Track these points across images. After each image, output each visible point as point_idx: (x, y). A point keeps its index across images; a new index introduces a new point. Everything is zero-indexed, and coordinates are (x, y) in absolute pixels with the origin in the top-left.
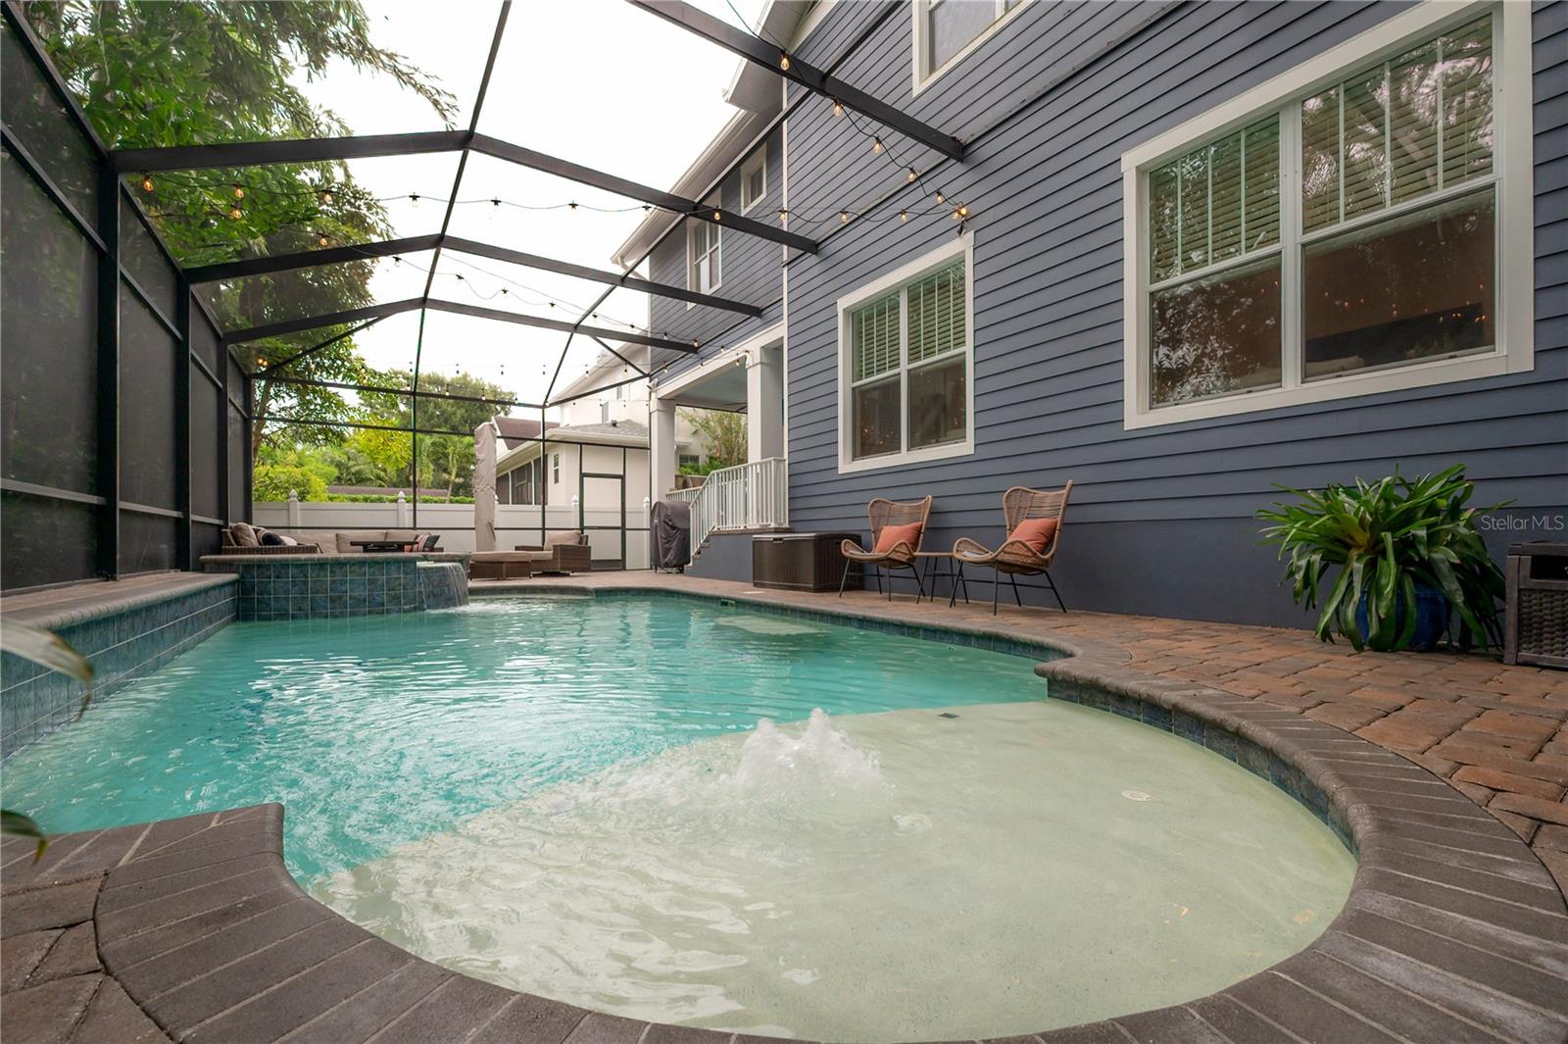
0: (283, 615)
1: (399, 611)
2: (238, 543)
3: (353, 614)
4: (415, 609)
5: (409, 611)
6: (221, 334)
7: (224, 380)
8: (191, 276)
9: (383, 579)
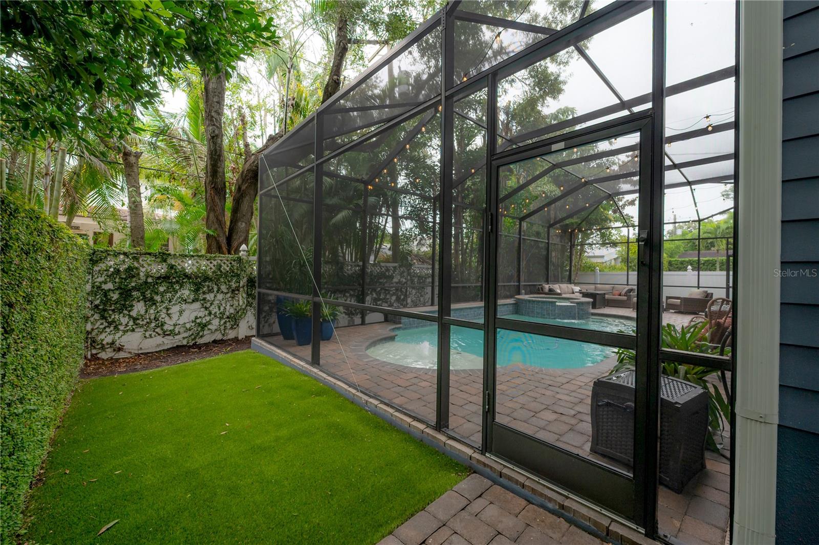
0: (522, 314)
2: (543, 291)
4: (555, 318)
6: (548, 225)
7: (548, 239)
8: (522, 219)
9: (545, 307)
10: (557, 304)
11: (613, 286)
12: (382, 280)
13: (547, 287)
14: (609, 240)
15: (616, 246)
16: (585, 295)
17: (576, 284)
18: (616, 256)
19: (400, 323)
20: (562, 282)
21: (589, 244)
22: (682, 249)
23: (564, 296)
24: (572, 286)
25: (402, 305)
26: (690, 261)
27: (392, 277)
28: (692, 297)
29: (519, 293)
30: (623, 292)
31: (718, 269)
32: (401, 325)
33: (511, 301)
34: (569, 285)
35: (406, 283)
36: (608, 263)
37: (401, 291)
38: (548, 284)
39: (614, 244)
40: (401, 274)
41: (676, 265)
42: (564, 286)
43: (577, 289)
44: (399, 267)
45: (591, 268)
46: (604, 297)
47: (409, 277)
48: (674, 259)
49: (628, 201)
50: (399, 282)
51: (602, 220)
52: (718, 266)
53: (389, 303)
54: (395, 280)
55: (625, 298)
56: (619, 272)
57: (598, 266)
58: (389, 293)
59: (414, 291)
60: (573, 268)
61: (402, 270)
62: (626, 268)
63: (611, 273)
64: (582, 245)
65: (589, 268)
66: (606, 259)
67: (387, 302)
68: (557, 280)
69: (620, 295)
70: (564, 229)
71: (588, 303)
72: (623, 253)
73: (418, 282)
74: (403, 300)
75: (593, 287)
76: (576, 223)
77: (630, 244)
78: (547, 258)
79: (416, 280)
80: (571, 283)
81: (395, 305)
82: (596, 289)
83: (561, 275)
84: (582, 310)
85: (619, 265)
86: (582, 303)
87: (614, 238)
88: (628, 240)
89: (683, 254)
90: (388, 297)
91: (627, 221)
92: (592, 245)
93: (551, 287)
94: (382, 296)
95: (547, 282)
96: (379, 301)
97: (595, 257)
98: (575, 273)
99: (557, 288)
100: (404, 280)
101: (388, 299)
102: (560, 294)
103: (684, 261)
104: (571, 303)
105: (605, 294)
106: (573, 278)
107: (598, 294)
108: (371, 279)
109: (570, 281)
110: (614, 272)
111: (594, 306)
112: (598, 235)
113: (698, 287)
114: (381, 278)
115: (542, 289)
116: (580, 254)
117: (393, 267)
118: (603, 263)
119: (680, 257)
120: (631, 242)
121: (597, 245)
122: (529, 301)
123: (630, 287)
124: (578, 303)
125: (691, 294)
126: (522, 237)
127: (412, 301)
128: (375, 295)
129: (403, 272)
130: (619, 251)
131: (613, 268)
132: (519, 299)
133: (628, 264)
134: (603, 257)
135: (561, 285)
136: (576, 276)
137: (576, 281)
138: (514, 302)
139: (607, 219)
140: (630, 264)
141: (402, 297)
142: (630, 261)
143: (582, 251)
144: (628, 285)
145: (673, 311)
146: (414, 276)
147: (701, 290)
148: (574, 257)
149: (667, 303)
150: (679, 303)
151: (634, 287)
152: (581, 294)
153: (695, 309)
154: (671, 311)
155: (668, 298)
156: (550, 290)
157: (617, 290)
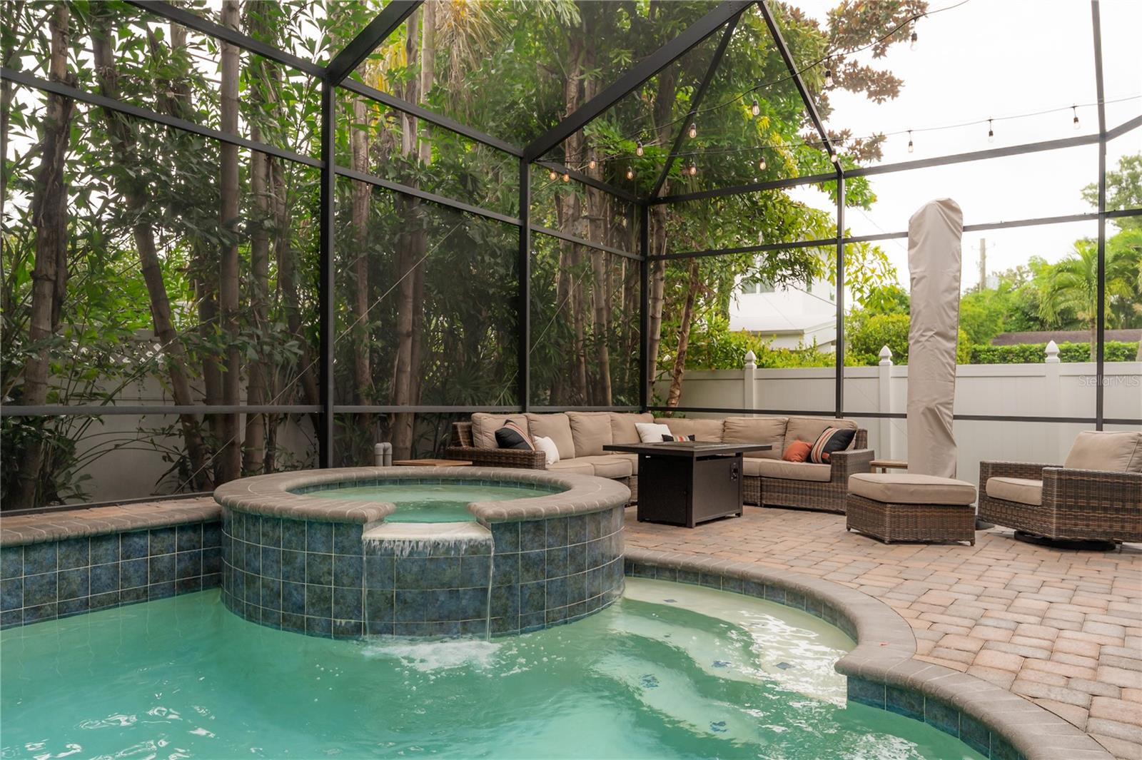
1: (327, 628)
2: (470, 444)
9: (302, 555)
11: (786, 418)
13: (489, 423)
22: (1000, 322)
30: (819, 448)
38: (523, 411)
42: (595, 419)
43: (656, 432)
49: (859, 143)
55: (823, 470)
63: (792, 371)
69: (808, 459)
75: (717, 422)
80: (642, 411)
82: (725, 433)
93: (515, 424)
103: (1009, 352)
105: (739, 455)
109: (642, 402)
110: (807, 370)
113: (1100, 422)
115: (469, 430)
120: (852, 239)
123: (845, 424)
125: (1079, 454)
144: (838, 414)
145: (1011, 531)
147: (1111, 434)
148: (660, 305)
149: (984, 497)
150: (1036, 498)
151: (860, 423)
152: (635, 457)
153: (1105, 526)
154: (999, 529)
155: (989, 470)
156: (503, 439)
157: (799, 438)
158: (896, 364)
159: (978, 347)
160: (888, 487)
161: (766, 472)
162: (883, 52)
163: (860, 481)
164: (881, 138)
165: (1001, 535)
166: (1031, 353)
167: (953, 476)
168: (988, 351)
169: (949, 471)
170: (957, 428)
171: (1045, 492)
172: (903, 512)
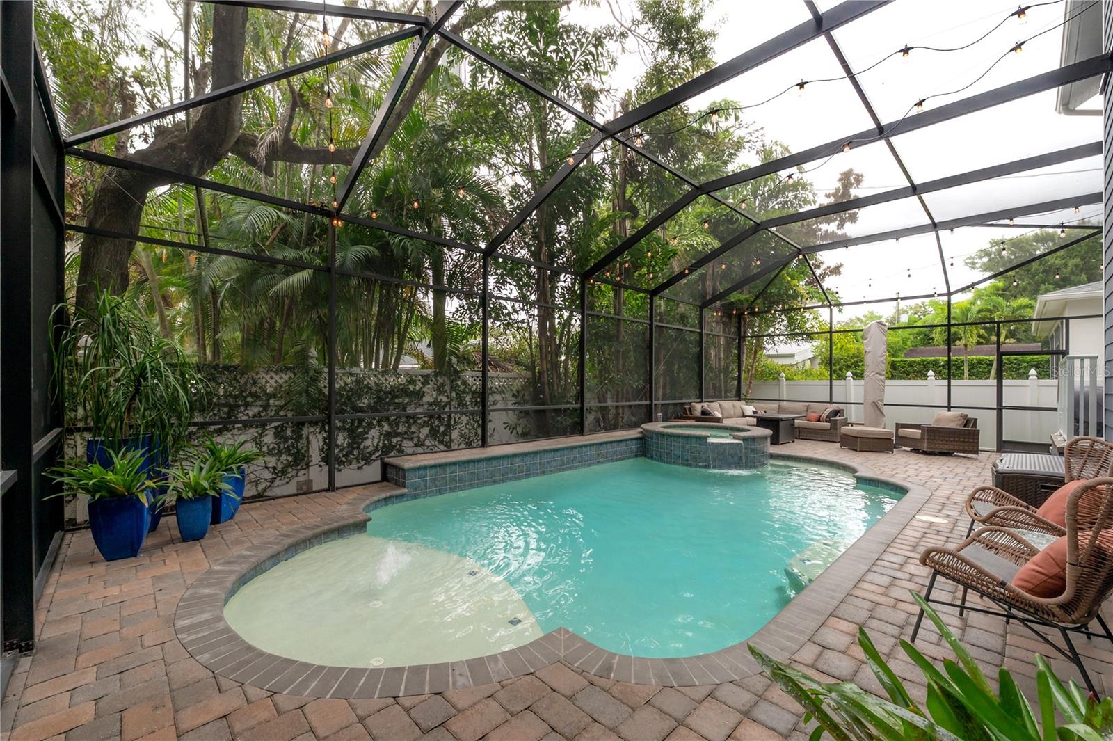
0: (652, 458)
1: (696, 467)
2: (691, 414)
3: (675, 463)
4: (706, 466)
5: (701, 467)
6: (700, 304)
7: (701, 328)
8: (654, 293)
9: (688, 446)
10: (710, 440)
11: (807, 404)
12: (401, 400)
13: (698, 407)
14: (800, 328)
15: (812, 339)
16: (762, 422)
17: (747, 400)
18: (812, 355)
19: (404, 486)
20: (727, 398)
21: (769, 335)
22: (909, 343)
23: (726, 422)
24: (742, 404)
25: (441, 442)
26: (923, 361)
27: (420, 394)
28: (941, 426)
29: (650, 419)
30: (824, 416)
31: (966, 374)
32: (406, 490)
33: (633, 433)
34: (737, 403)
35: (449, 403)
36: (800, 366)
37: (439, 418)
38: (701, 402)
39: (809, 336)
40: (440, 389)
41: (902, 368)
42: (727, 405)
43: (749, 409)
44: (436, 375)
45: (772, 375)
46: (793, 425)
47: (454, 394)
48: (899, 359)
49: (829, 268)
50: (436, 403)
51: (789, 296)
52: (966, 369)
53: (415, 440)
54: (427, 399)
55: (827, 425)
56: (817, 382)
57: (784, 371)
58: (415, 422)
59: (464, 419)
60: (743, 375)
61: (441, 380)
62: (827, 374)
63: (803, 382)
64: (759, 337)
65: (771, 374)
66: (798, 359)
67: (411, 439)
68: (718, 395)
69: (819, 421)
70: (727, 311)
71: (765, 438)
72: (823, 350)
73: (471, 402)
74: (444, 433)
75: (775, 405)
76: (747, 300)
77: (835, 335)
78: (699, 358)
79: (467, 399)
80: (739, 400)
81: (427, 443)
82: (780, 410)
83: (725, 386)
84: (752, 450)
85: (817, 368)
86: (753, 439)
87: (808, 325)
88: (831, 327)
89: (911, 350)
90: (413, 429)
91: (830, 298)
92: (773, 336)
93: (706, 407)
94: (401, 429)
95: (700, 398)
96: (394, 437)
97: (778, 356)
98: (748, 382)
99: (716, 409)
100: (445, 399)
101: (414, 433)
102: (718, 420)
103: (915, 362)
104: (734, 438)
105: (793, 419)
106: (743, 390)
107: (782, 420)
108: (378, 398)
109: (739, 396)
110: (810, 381)
111: (775, 440)
112: (783, 320)
113: (949, 407)
114: (397, 397)
115: (690, 409)
116: (756, 352)
117: (422, 376)
118: (792, 366)
119: (907, 355)
120: (837, 332)
121: (781, 338)
122: (663, 435)
123: (834, 407)
124: (745, 439)
125: (938, 420)
126: (655, 323)
127: (461, 436)
128: (386, 427)
129: (443, 385)
130: (817, 347)
131: (807, 374)
132: (646, 430)
133: (831, 368)
134: (792, 356)
135: (723, 403)
136: (749, 387)
137: (749, 396)
138: (639, 435)
139: (797, 295)
140: (834, 368)
141: (442, 429)
142: (834, 362)
143: (760, 347)
144: (831, 402)
145: (909, 449)
146: (464, 392)
147: (954, 412)
148: (745, 356)
149: (897, 436)
150: (919, 436)
151: (841, 407)
152: (755, 419)
153: (947, 447)
154: (904, 448)
155: (899, 426)
156: (704, 413)
157: (814, 412)
158: (854, 379)
159: (895, 359)
160: (859, 431)
161: (801, 426)
162: (842, 226)
163: (845, 429)
164: (841, 265)
165: (905, 451)
166: (928, 363)
167: (884, 428)
168: (901, 361)
169: (882, 426)
170: (886, 409)
171: (922, 434)
172: (865, 440)
